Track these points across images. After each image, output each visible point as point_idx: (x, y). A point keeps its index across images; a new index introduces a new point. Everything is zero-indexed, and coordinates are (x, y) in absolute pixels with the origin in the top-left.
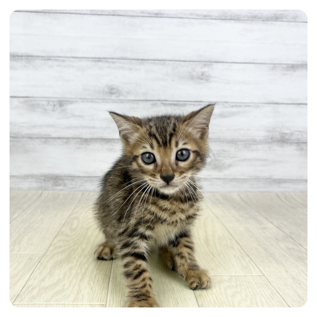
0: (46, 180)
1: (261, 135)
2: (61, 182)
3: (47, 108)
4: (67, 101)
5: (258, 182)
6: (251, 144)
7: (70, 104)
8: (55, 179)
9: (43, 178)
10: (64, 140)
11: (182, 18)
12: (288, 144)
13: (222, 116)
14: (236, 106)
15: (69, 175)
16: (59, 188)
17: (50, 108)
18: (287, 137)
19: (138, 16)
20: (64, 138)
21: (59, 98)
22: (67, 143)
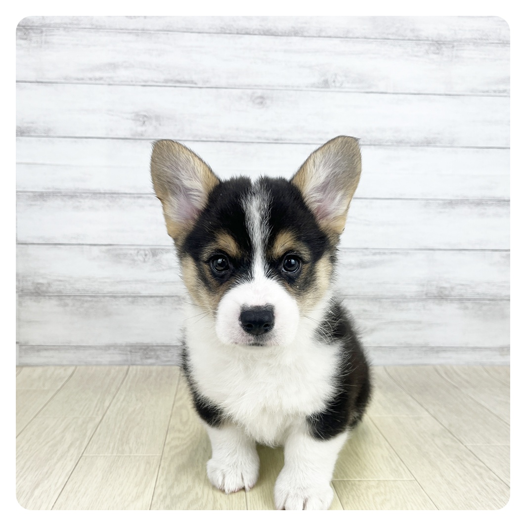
0: (133, 351)
1: (413, 290)
2: (152, 353)
3: (136, 258)
4: (163, 249)
5: (410, 350)
6: (400, 302)
7: (166, 252)
8: (145, 350)
9: (129, 349)
10: (158, 299)
11: (309, 144)
12: (449, 301)
13: (361, 265)
14: (379, 253)
15: (163, 345)
16: (150, 361)
17: (141, 258)
18: (447, 293)
19: (253, 143)
20: (157, 297)
21: (152, 245)
22: (161, 302)
